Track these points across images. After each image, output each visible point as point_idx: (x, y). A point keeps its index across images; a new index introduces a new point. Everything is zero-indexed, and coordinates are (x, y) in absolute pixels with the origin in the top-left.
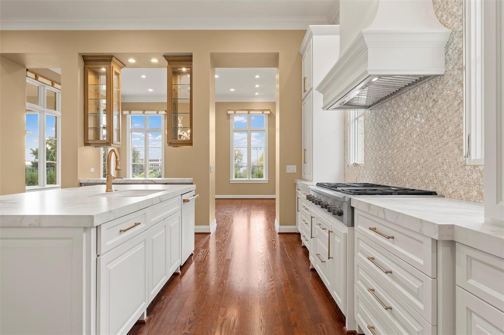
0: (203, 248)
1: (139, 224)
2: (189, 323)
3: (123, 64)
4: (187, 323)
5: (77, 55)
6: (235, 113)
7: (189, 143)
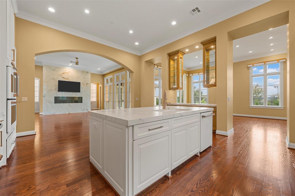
0: (219, 144)
1: (163, 127)
2: (191, 192)
3: (184, 53)
4: (190, 191)
5: (166, 55)
6: (253, 66)
7: (215, 85)
